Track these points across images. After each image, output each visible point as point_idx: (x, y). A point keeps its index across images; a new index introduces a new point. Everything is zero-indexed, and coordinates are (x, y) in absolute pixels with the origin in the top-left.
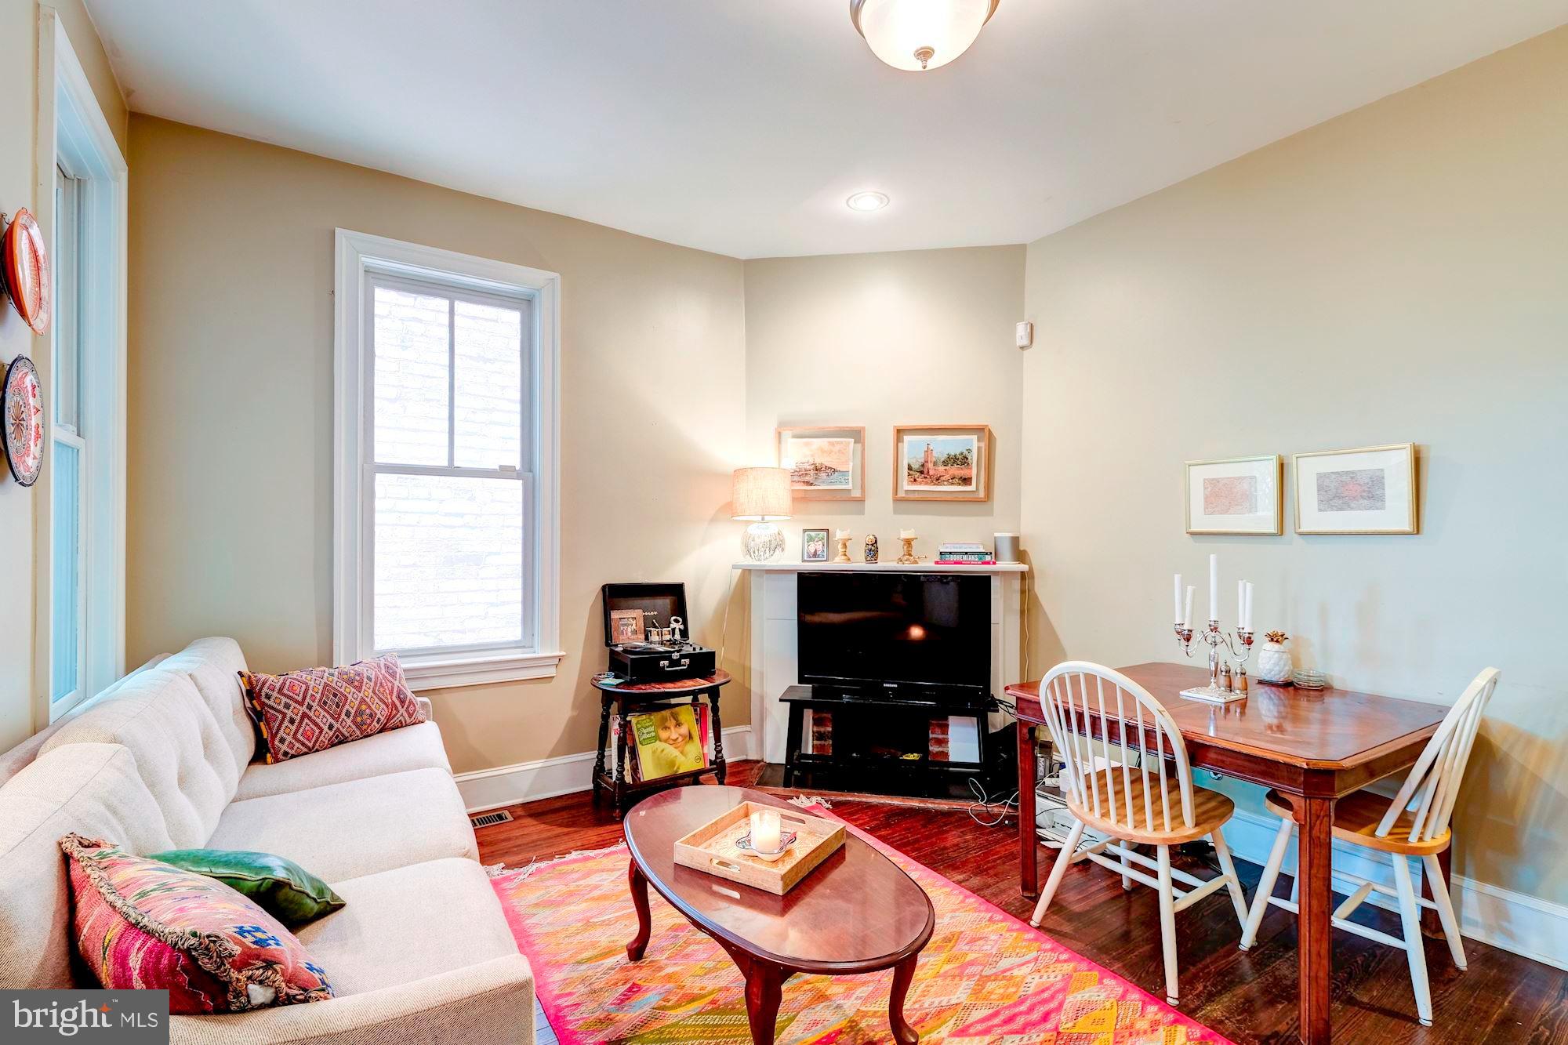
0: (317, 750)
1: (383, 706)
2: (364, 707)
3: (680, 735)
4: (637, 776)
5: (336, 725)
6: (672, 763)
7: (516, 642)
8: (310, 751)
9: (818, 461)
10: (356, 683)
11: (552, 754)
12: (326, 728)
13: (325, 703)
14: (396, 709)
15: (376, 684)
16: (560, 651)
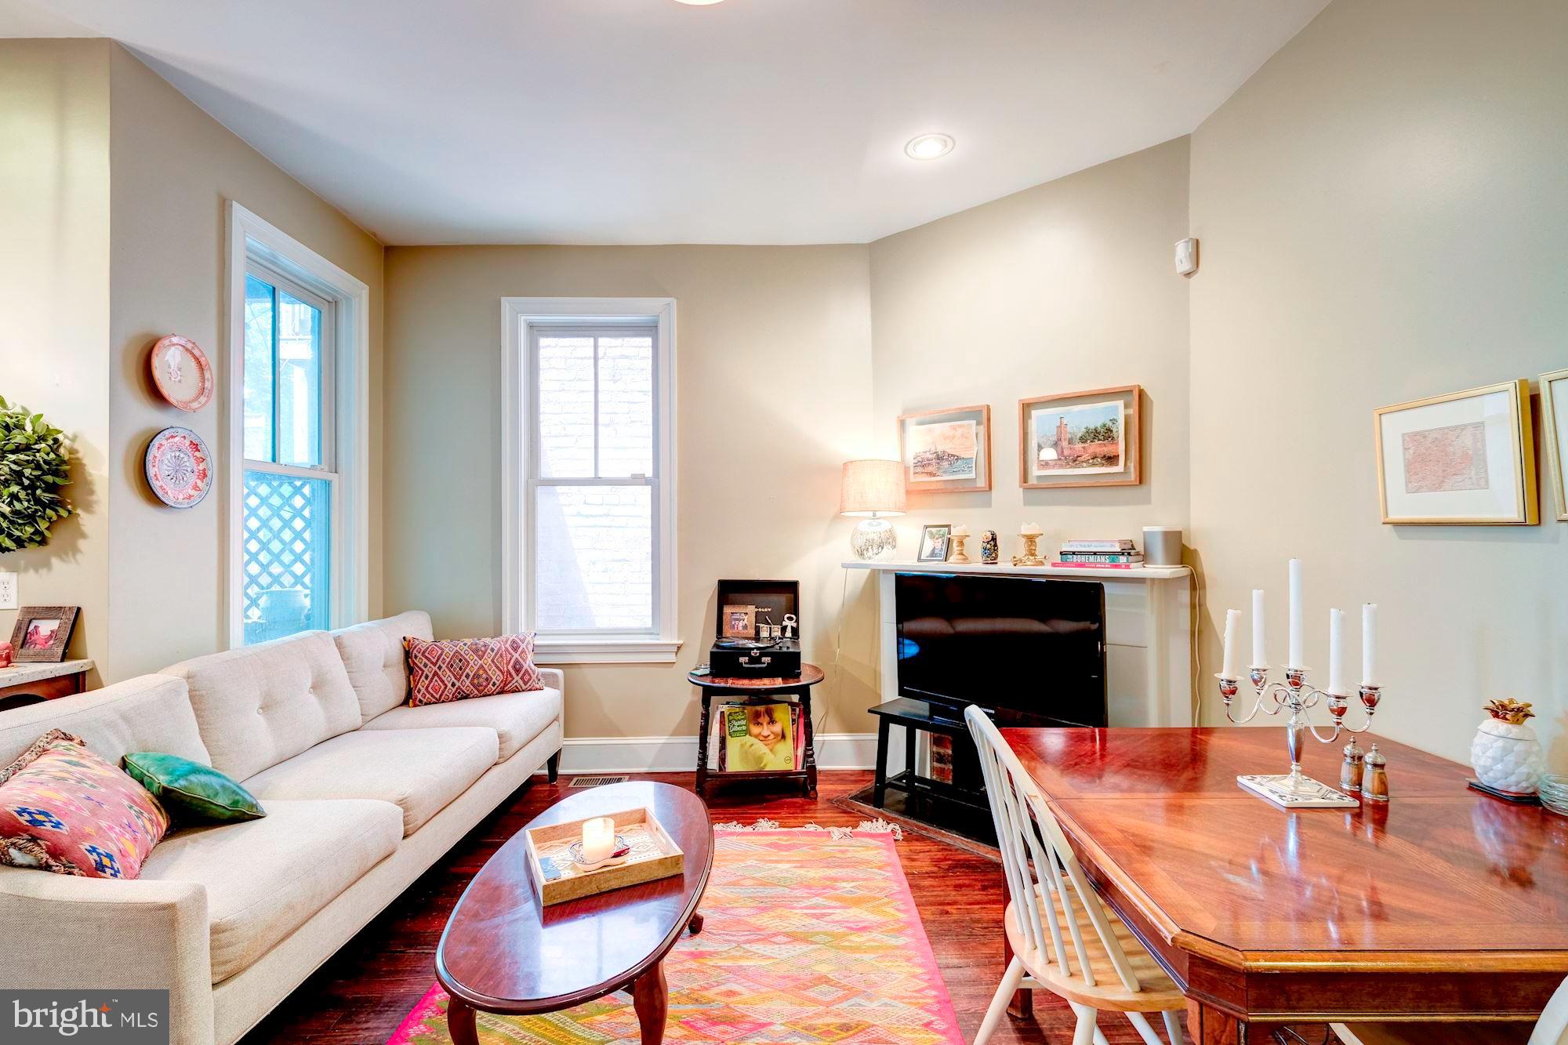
0: (443, 702)
1: (498, 673)
2: (481, 672)
3: (772, 733)
4: (724, 765)
5: (458, 684)
6: (759, 759)
7: (646, 629)
8: (438, 701)
9: (940, 449)
10: (480, 653)
11: (675, 733)
12: (449, 685)
13: (452, 665)
14: (511, 676)
15: (496, 654)
16: (679, 639)
